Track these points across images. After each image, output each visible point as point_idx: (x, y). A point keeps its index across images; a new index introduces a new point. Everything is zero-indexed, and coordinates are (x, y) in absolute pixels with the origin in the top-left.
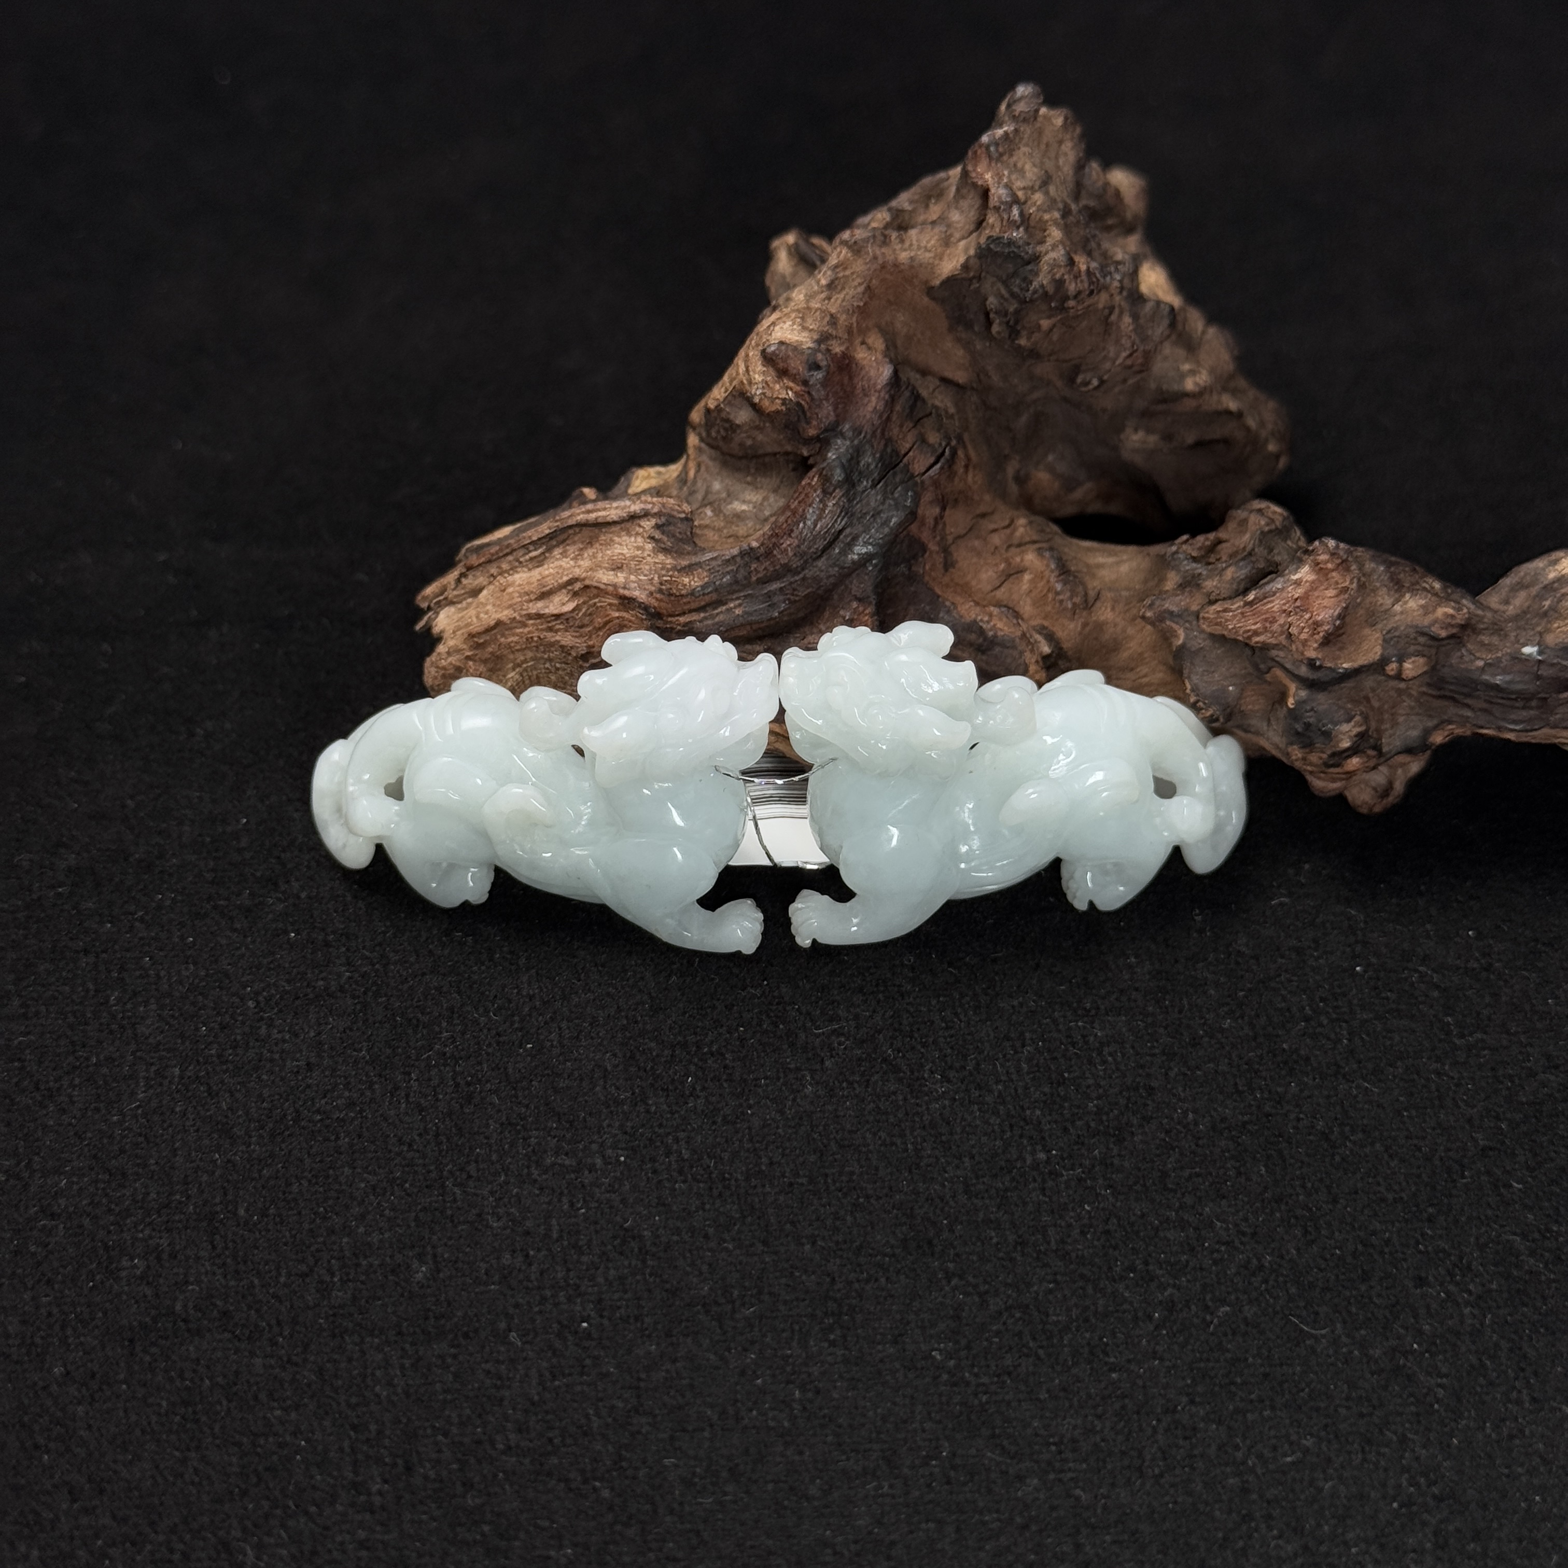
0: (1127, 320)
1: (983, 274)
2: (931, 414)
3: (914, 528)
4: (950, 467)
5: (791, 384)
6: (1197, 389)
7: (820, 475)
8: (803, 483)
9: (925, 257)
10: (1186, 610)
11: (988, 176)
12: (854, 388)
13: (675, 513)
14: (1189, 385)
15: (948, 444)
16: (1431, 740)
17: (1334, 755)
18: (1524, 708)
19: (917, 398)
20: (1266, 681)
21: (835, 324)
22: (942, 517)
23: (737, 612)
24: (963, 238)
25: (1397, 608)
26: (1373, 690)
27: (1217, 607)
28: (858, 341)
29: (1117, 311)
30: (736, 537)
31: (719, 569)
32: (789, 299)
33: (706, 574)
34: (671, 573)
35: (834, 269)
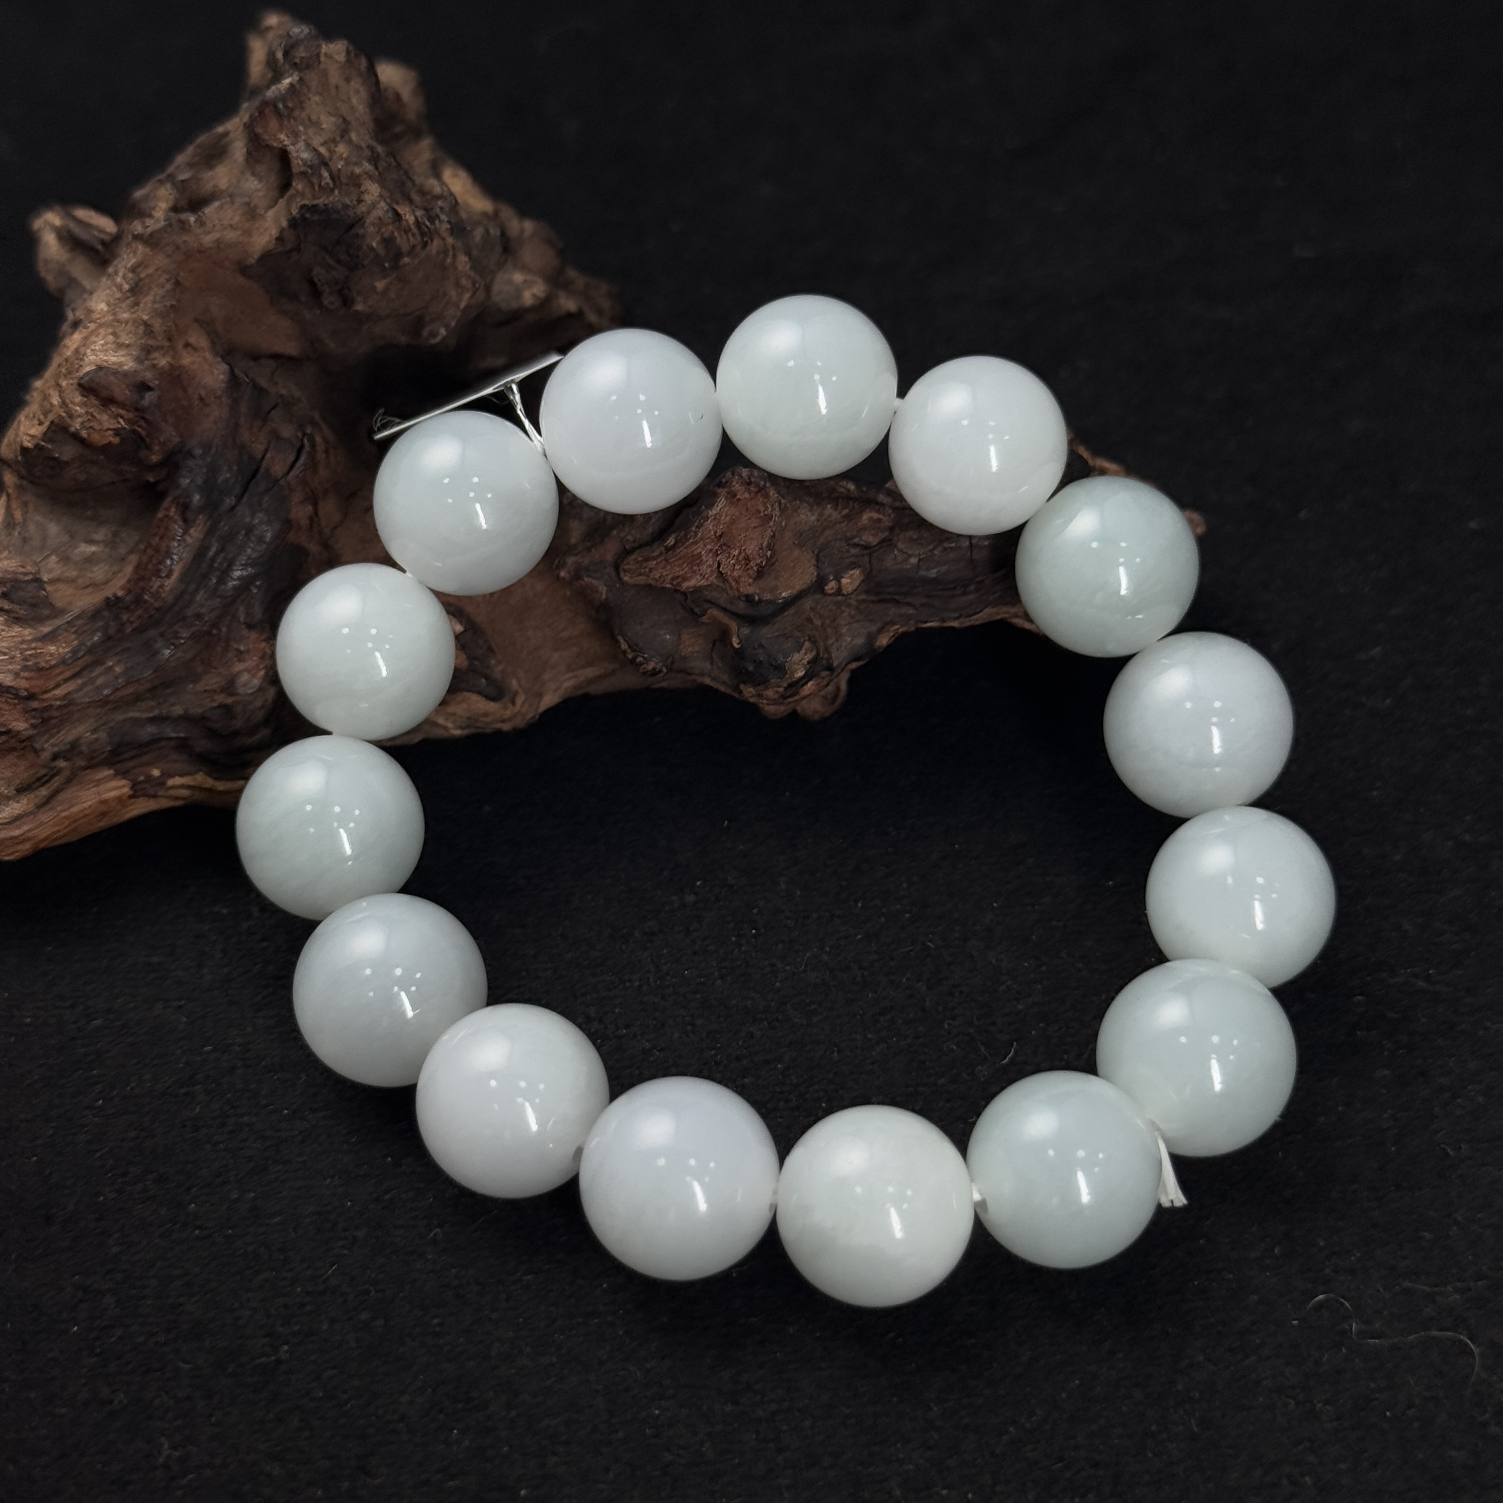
0: (463, 259)
1: (302, 245)
2: (278, 404)
3: (291, 536)
4: (313, 460)
5: (121, 411)
6: (537, 302)
7: (177, 504)
8: (160, 515)
9: (231, 236)
11: (282, 137)
12: (190, 399)
13: (21, 577)
14: (528, 298)
15: (304, 434)
16: (878, 643)
17: (790, 686)
18: (963, 594)
19: (259, 390)
20: (703, 624)
21: (152, 332)
22: (316, 513)
23: (118, 669)
24: (271, 207)
26: (812, 609)
27: (637, 556)
28: (180, 346)
29: (451, 253)
30: (94, 585)
31: (85, 628)
32: (90, 311)
33: (73, 636)
34: (34, 645)
35: (133, 270)
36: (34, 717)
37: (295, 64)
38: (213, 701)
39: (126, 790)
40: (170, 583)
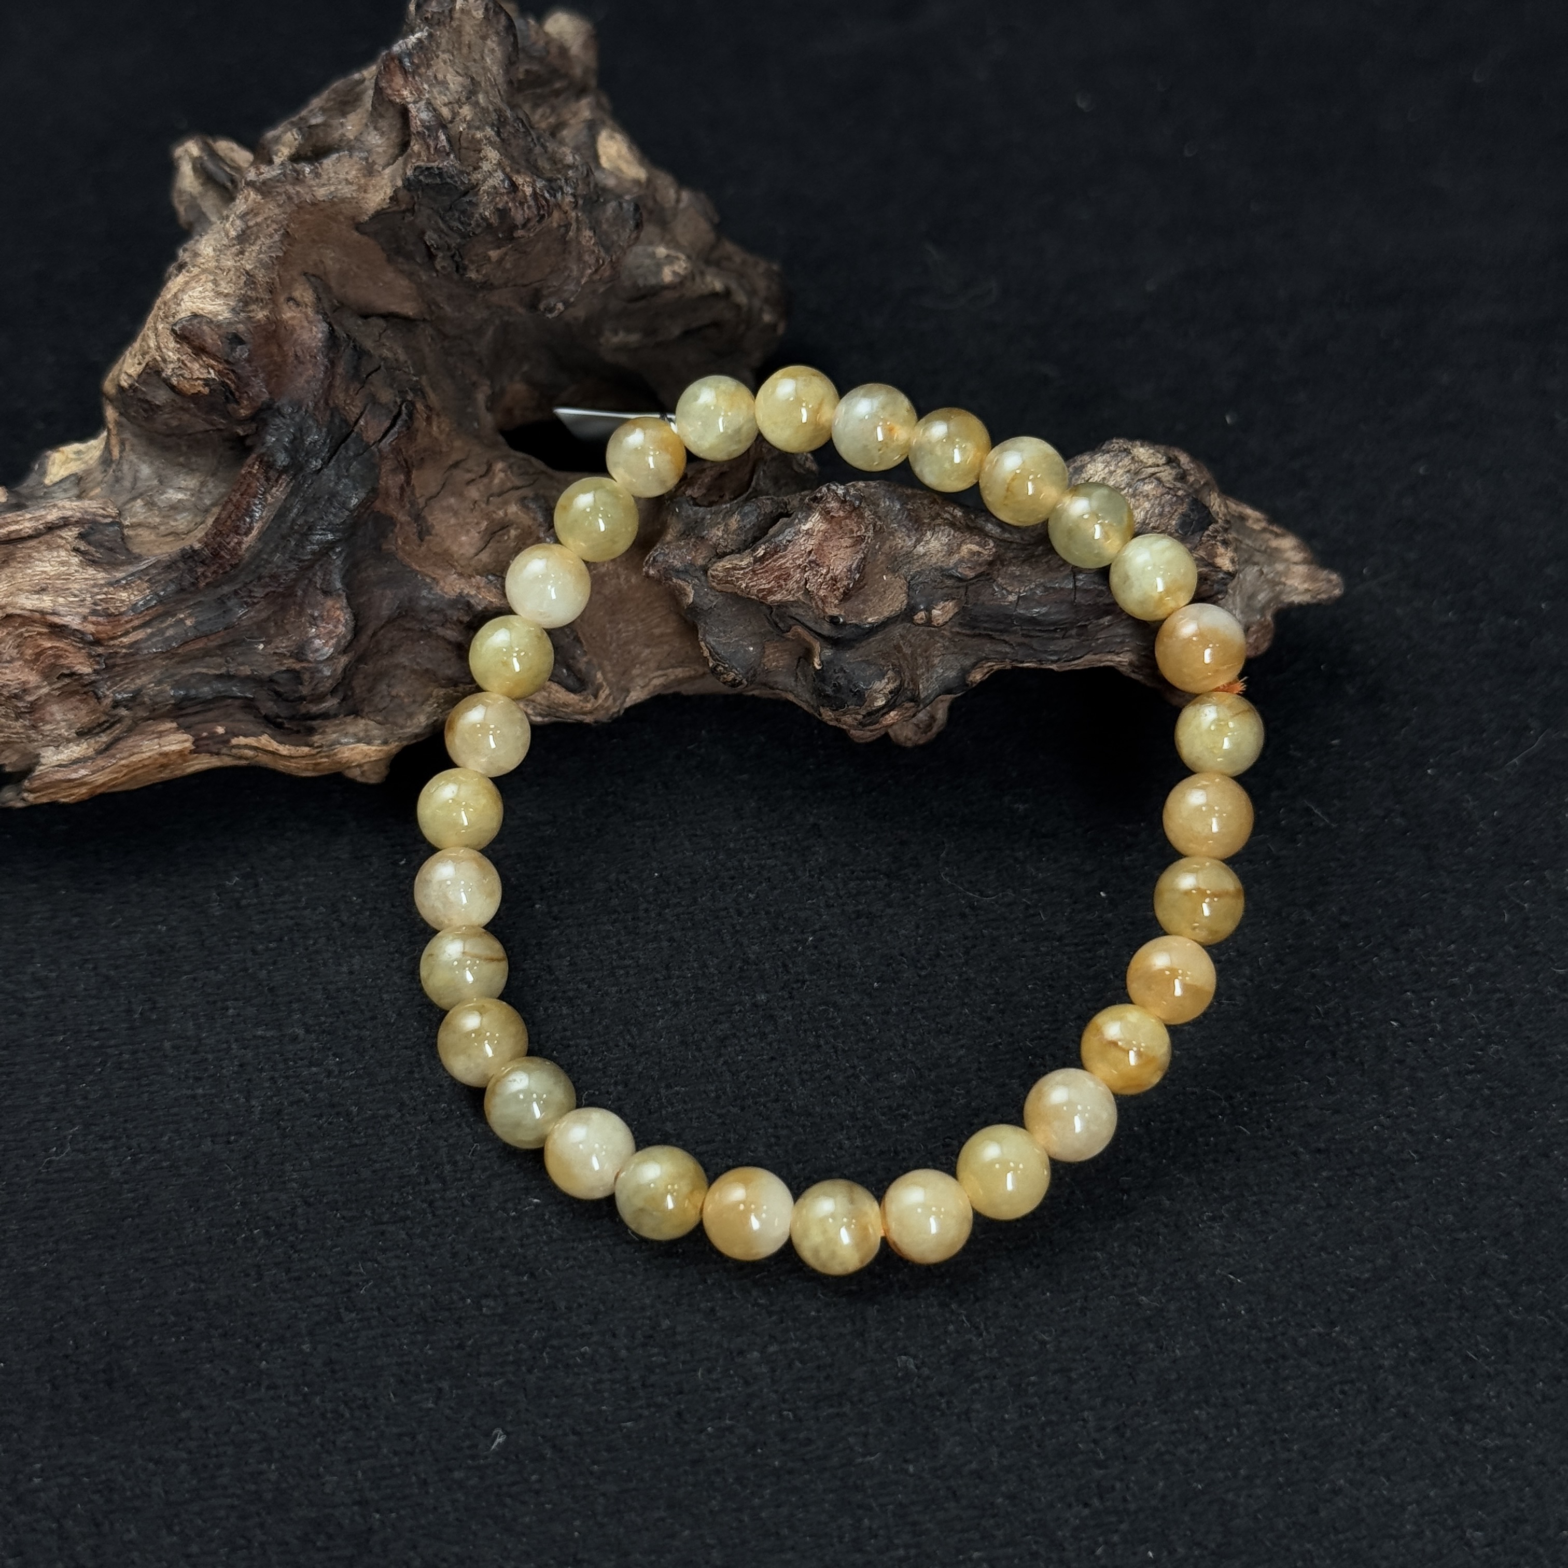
0: (588, 233)
1: (416, 207)
2: (379, 368)
3: (378, 504)
4: (408, 428)
5: (213, 362)
6: (678, 280)
7: (261, 462)
8: (243, 469)
9: (347, 191)
10: (692, 564)
11: (405, 93)
12: (284, 356)
13: (100, 519)
14: (667, 275)
15: (404, 400)
16: (971, 678)
17: (869, 714)
18: (1063, 638)
19: (360, 353)
20: (788, 639)
21: (254, 283)
22: (408, 481)
23: (188, 623)
24: (388, 165)
25: (920, 549)
26: (902, 637)
27: (726, 563)
28: (282, 299)
29: (574, 226)
30: (175, 534)
31: (159, 578)
32: (196, 255)
33: (146, 585)
34: (105, 589)
35: (243, 217)
36: (98, 663)
37: (426, 19)
38: (282, 664)
39: (188, 745)
40: (248, 540)
